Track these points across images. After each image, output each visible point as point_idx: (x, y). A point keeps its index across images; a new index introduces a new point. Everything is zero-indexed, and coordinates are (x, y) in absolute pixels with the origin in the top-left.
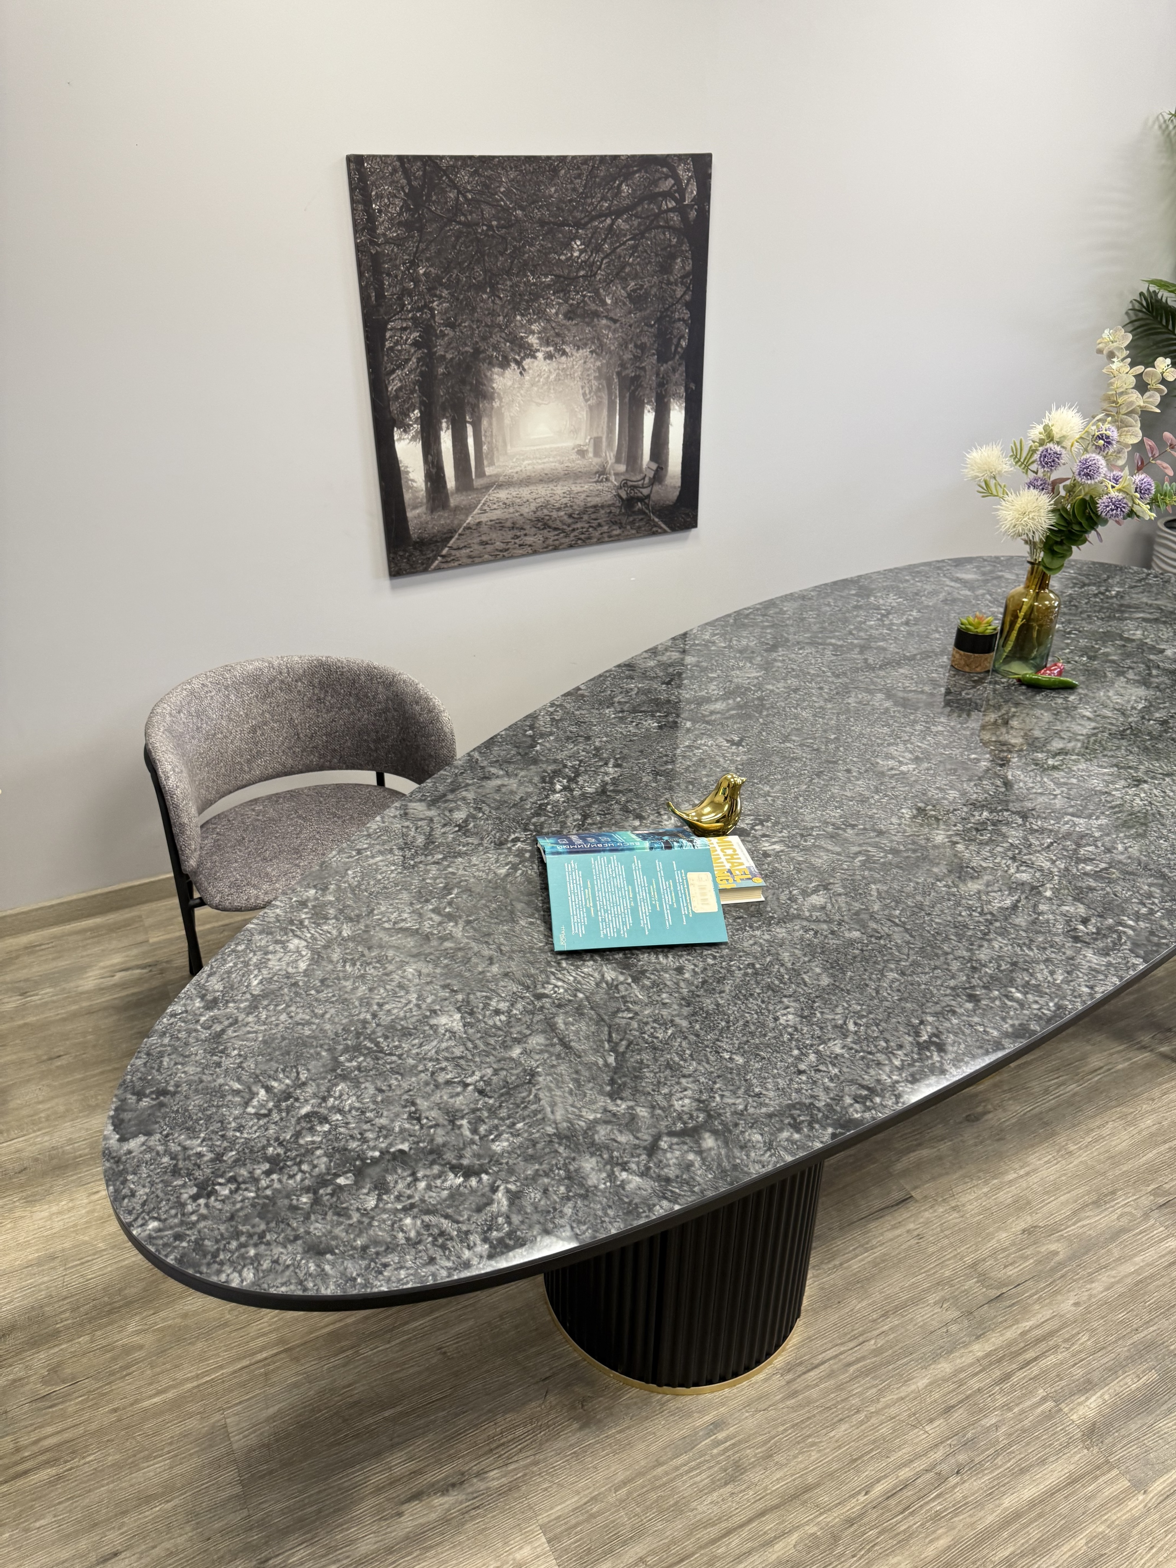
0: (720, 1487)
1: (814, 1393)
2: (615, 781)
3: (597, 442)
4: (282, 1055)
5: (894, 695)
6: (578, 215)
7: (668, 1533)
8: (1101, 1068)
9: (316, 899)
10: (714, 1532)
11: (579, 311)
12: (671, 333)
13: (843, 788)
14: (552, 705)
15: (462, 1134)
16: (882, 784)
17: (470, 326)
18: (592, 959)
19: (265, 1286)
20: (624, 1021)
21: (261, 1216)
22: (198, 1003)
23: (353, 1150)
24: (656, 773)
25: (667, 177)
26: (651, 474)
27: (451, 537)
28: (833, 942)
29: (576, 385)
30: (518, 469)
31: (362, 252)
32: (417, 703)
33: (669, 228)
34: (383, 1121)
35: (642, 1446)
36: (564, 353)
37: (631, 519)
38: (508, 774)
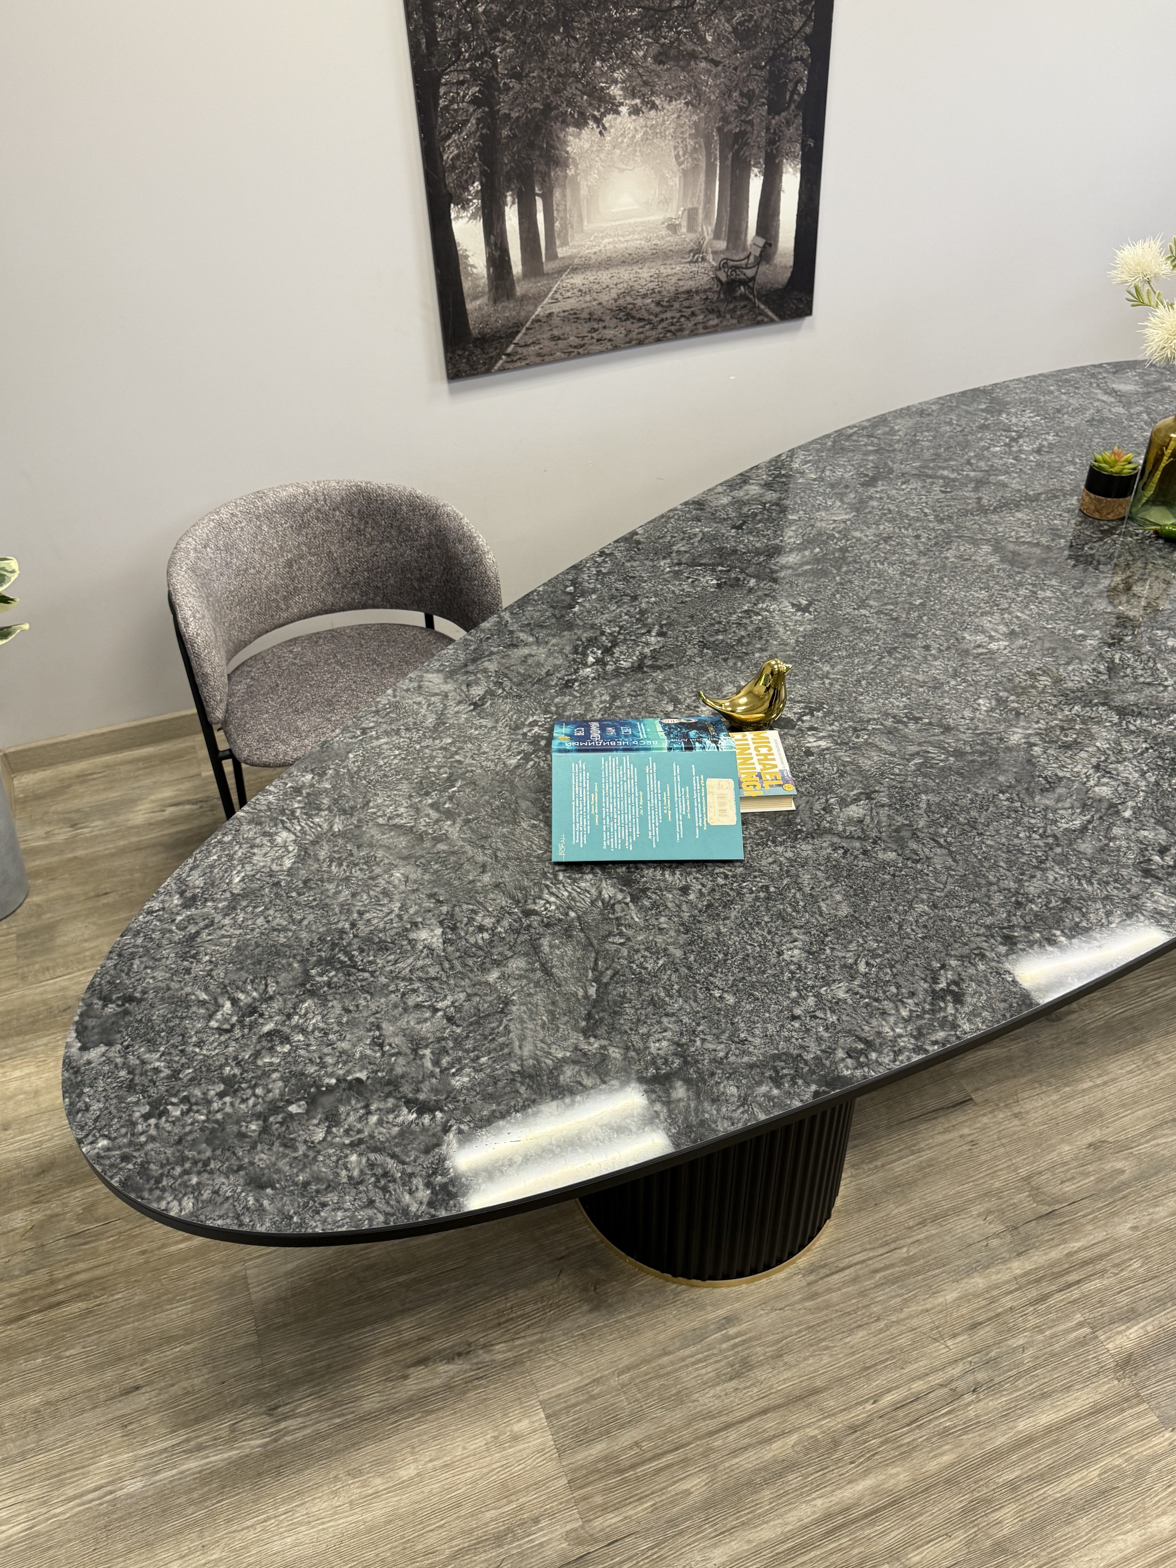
0: (725, 1382)
1: (835, 1297)
2: (655, 654)
3: (692, 214)
4: (253, 964)
5: (1003, 548)
7: (666, 1421)
9: (312, 786)
11: (673, 52)
12: (786, 76)
13: (915, 670)
14: (602, 553)
15: (422, 1065)
16: (963, 665)
17: (540, 77)
18: (592, 872)
19: (202, 1217)
20: (614, 947)
21: (208, 1142)
22: (176, 900)
23: (310, 1075)
24: (704, 645)
26: (757, 252)
27: (518, 332)
28: (863, 864)
29: (667, 146)
30: (596, 249)
32: (460, 541)
34: (345, 1045)
36: (654, 106)
37: (731, 306)
38: (538, 642)
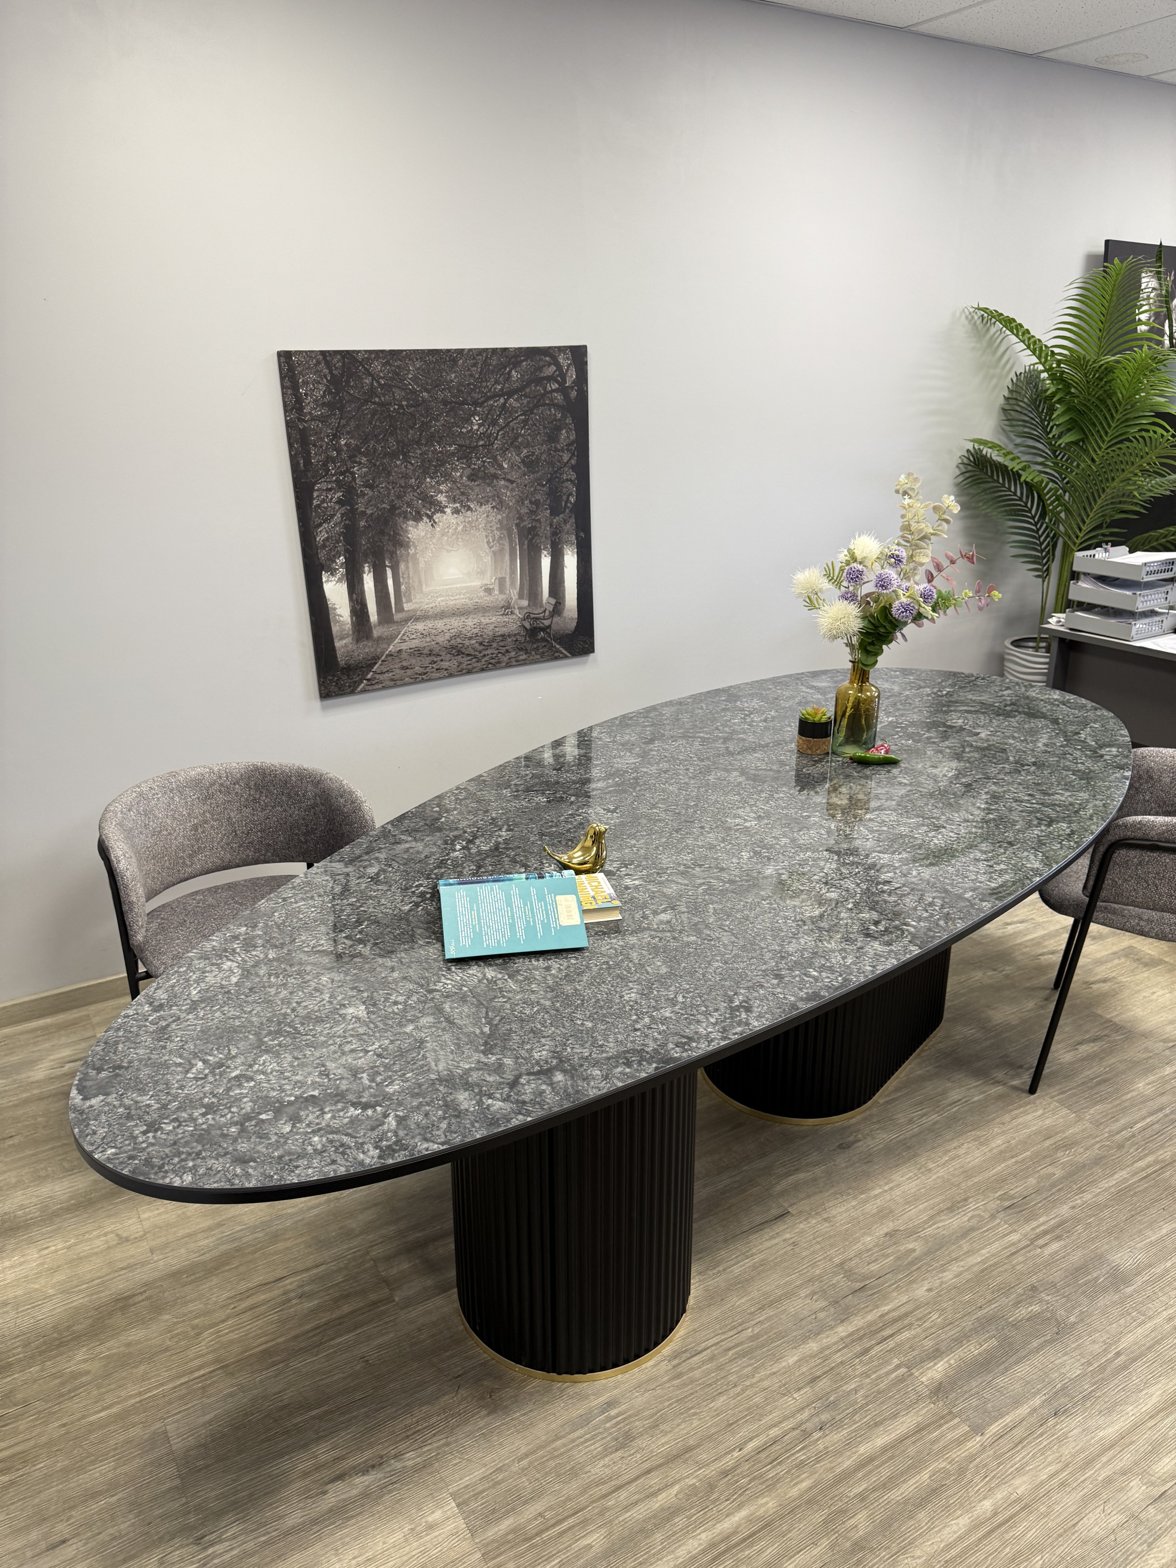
0: (611, 1453)
1: (697, 1374)
2: (506, 842)
3: (501, 582)
4: (217, 1039)
5: (747, 773)
6: (475, 395)
7: (564, 1492)
8: (960, 1100)
9: (247, 934)
10: (605, 1489)
11: (481, 474)
12: (561, 491)
13: (696, 839)
14: (458, 788)
15: (362, 1083)
16: (728, 835)
17: (387, 488)
18: (476, 964)
20: (499, 1004)
21: (197, 1141)
22: (147, 1008)
23: (274, 1097)
24: (542, 834)
25: (549, 365)
26: (550, 608)
27: (376, 663)
28: (673, 944)
29: (480, 535)
30: (433, 605)
31: (291, 427)
32: (341, 796)
33: (554, 405)
34: (298, 1078)
35: (542, 1425)
36: (469, 509)
37: (535, 646)
38: (415, 840)
